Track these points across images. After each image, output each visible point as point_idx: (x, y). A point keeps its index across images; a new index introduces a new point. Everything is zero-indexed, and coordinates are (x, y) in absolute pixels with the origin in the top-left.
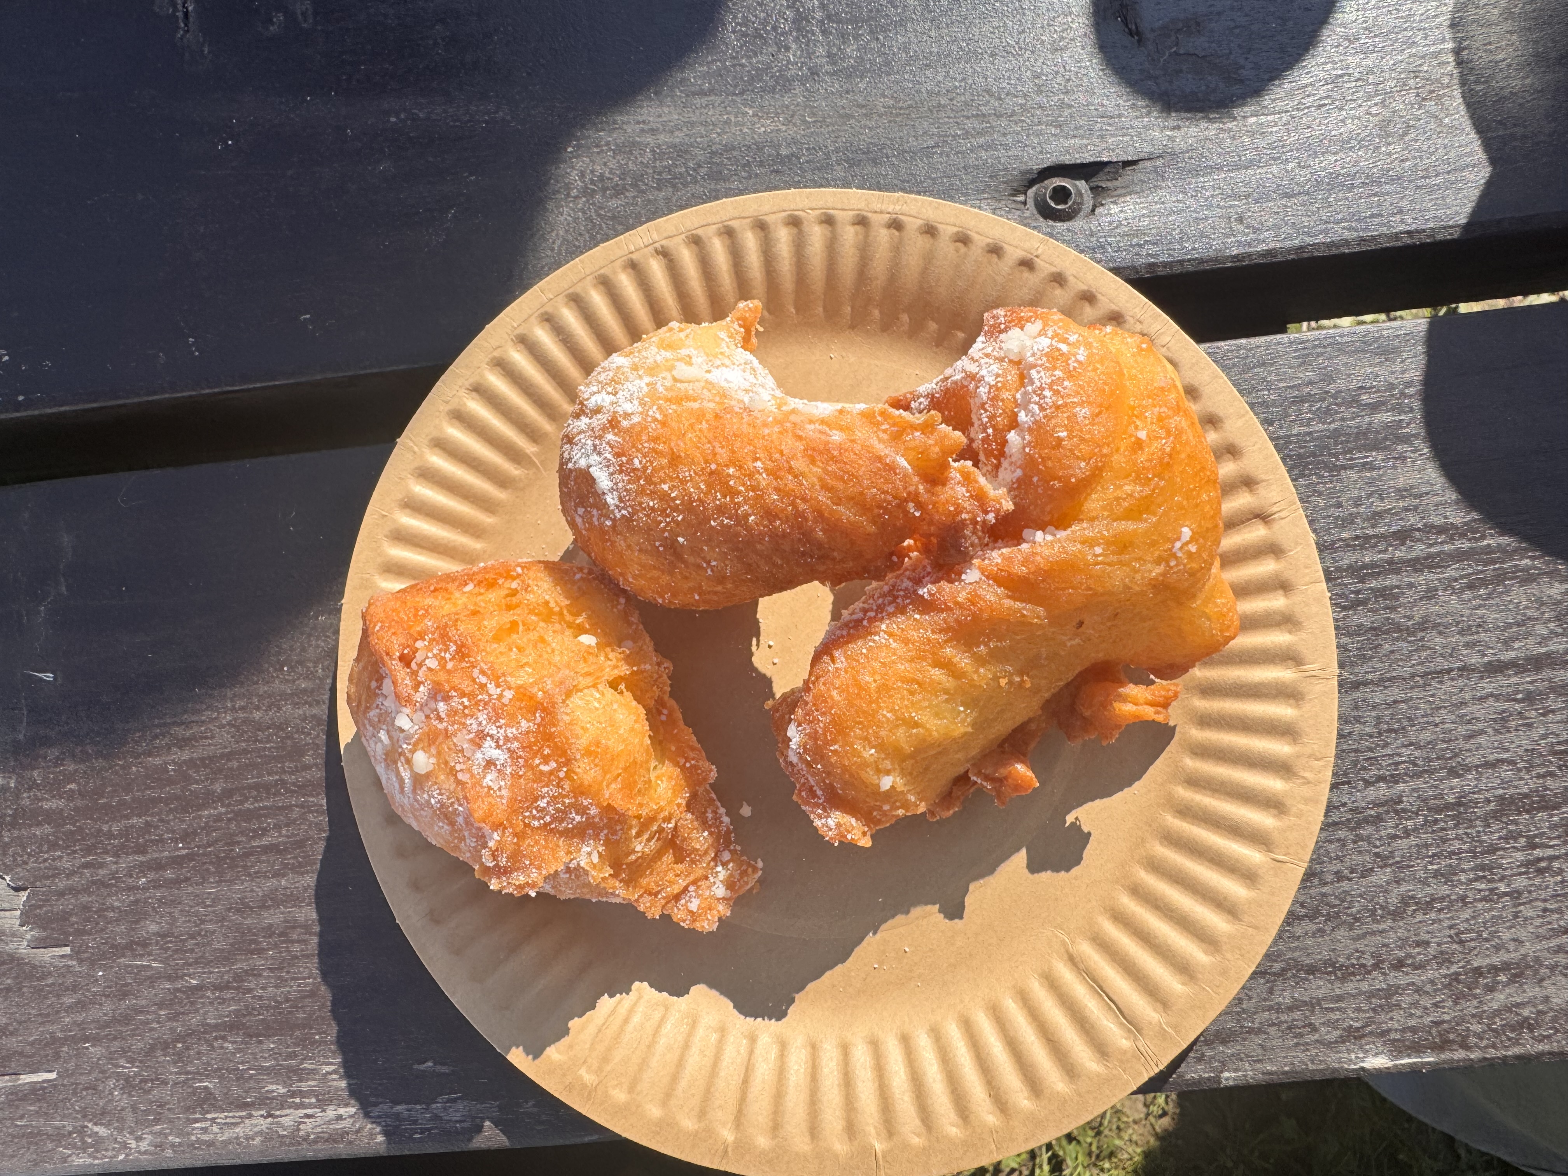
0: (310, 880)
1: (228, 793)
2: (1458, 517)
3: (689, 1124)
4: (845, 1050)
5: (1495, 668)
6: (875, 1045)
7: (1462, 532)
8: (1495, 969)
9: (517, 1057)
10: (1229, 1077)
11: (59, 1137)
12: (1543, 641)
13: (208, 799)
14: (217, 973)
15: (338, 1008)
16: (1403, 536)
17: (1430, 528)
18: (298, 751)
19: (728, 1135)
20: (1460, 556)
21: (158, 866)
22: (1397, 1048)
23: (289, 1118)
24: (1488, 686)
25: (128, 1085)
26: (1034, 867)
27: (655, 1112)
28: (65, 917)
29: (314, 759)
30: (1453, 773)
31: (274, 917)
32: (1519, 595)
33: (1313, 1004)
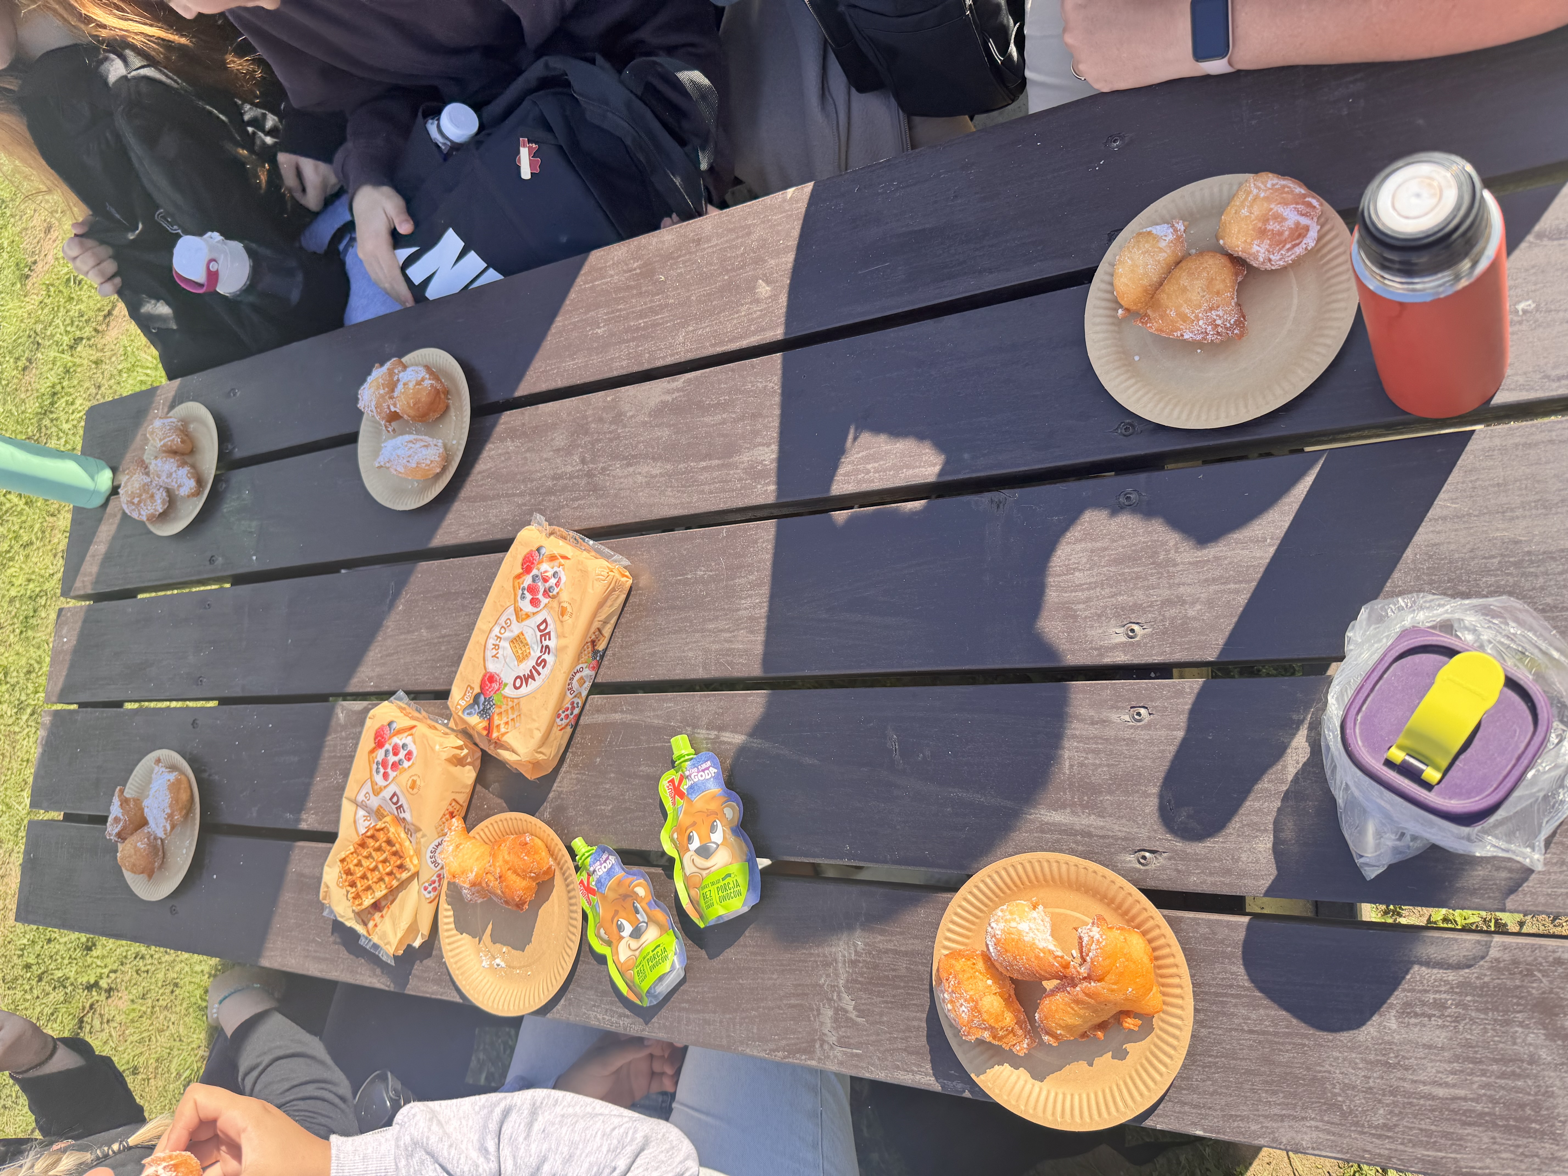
0: (925, 1016)
1: (904, 987)
2: (1247, 984)
3: (1013, 1103)
4: (1056, 1094)
5: (1251, 1032)
6: (1064, 1095)
7: (1248, 989)
8: (1237, 1116)
9: (973, 1076)
10: (1159, 1127)
11: (862, 1068)
12: (1266, 1026)
13: (899, 987)
14: (901, 1035)
15: (931, 1051)
16: (1231, 986)
17: (1238, 986)
18: (923, 980)
19: (1023, 1108)
20: (1246, 996)
21: (887, 1002)
22: (1204, 1130)
23: (918, 1077)
24: (1248, 1036)
25: (879, 1059)
26: (1113, 1057)
27: (1005, 1097)
28: (863, 1011)
29: (927, 982)
30: (1234, 1059)
31: (915, 1023)
32: (1262, 1011)
33: (1185, 1113)
